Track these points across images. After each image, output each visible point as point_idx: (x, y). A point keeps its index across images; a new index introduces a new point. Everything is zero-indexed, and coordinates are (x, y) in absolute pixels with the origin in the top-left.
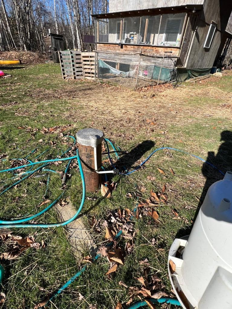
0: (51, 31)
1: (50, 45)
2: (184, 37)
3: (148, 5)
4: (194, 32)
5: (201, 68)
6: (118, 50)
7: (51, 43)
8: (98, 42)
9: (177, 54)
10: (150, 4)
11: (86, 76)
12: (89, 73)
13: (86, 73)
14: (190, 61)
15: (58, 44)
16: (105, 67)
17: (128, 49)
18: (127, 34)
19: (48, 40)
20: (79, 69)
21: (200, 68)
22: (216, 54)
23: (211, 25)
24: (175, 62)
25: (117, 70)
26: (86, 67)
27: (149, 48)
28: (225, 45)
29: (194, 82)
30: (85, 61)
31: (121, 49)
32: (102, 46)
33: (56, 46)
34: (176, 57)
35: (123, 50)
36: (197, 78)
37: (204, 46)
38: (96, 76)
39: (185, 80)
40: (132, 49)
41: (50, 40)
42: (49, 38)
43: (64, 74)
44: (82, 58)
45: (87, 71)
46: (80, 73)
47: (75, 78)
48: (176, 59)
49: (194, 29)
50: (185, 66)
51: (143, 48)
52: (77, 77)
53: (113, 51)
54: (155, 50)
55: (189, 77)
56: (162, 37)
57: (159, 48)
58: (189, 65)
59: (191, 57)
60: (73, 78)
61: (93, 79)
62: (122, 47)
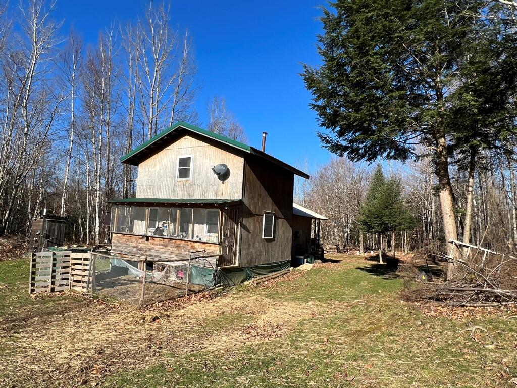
0: (47, 212)
1: (39, 230)
2: (222, 232)
3: (183, 195)
4: (237, 225)
5: (270, 263)
6: (142, 243)
7: (41, 228)
8: (114, 231)
9: (218, 251)
10: (185, 193)
11: (73, 286)
12: (80, 282)
13: (75, 281)
14: (243, 257)
15: (54, 229)
16: (122, 265)
17: (156, 242)
18: (159, 222)
19: (37, 224)
20: (64, 276)
21: (266, 263)
22: (290, 243)
23: (264, 215)
24: (217, 260)
25: (140, 270)
26: (76, 272)
27: (183, 242)
28: (313, 227)
29: (256, 284)
30: (75, 264)
31: (146, 242)
32: (119, 238)
33: (50, 232)
34: (217, 255)
35: (149, 243)
36: (264, 276)
37: (263, 237)
38: (88, 286)
39: (243, 282)
40: (162, 243)
41: (42, 223)
42: (40, 222)
43: (33, 285)
44: (70, 260)
45: (76, 278)
46: (65, 282)
47: (53, 290)
48: (217, 257)
49: (236, 222)
50: (237, 264)
51: (175, 242)
52: (57, 289)
53: (135, 244)
54: (190, 245)
55: (249, 277)
56: (203, 228)
57: (195, 243)
58: (244, 262)
59: (244, 252)
60: (49, 290)
61: (85, 290)
62: (147, 240)
